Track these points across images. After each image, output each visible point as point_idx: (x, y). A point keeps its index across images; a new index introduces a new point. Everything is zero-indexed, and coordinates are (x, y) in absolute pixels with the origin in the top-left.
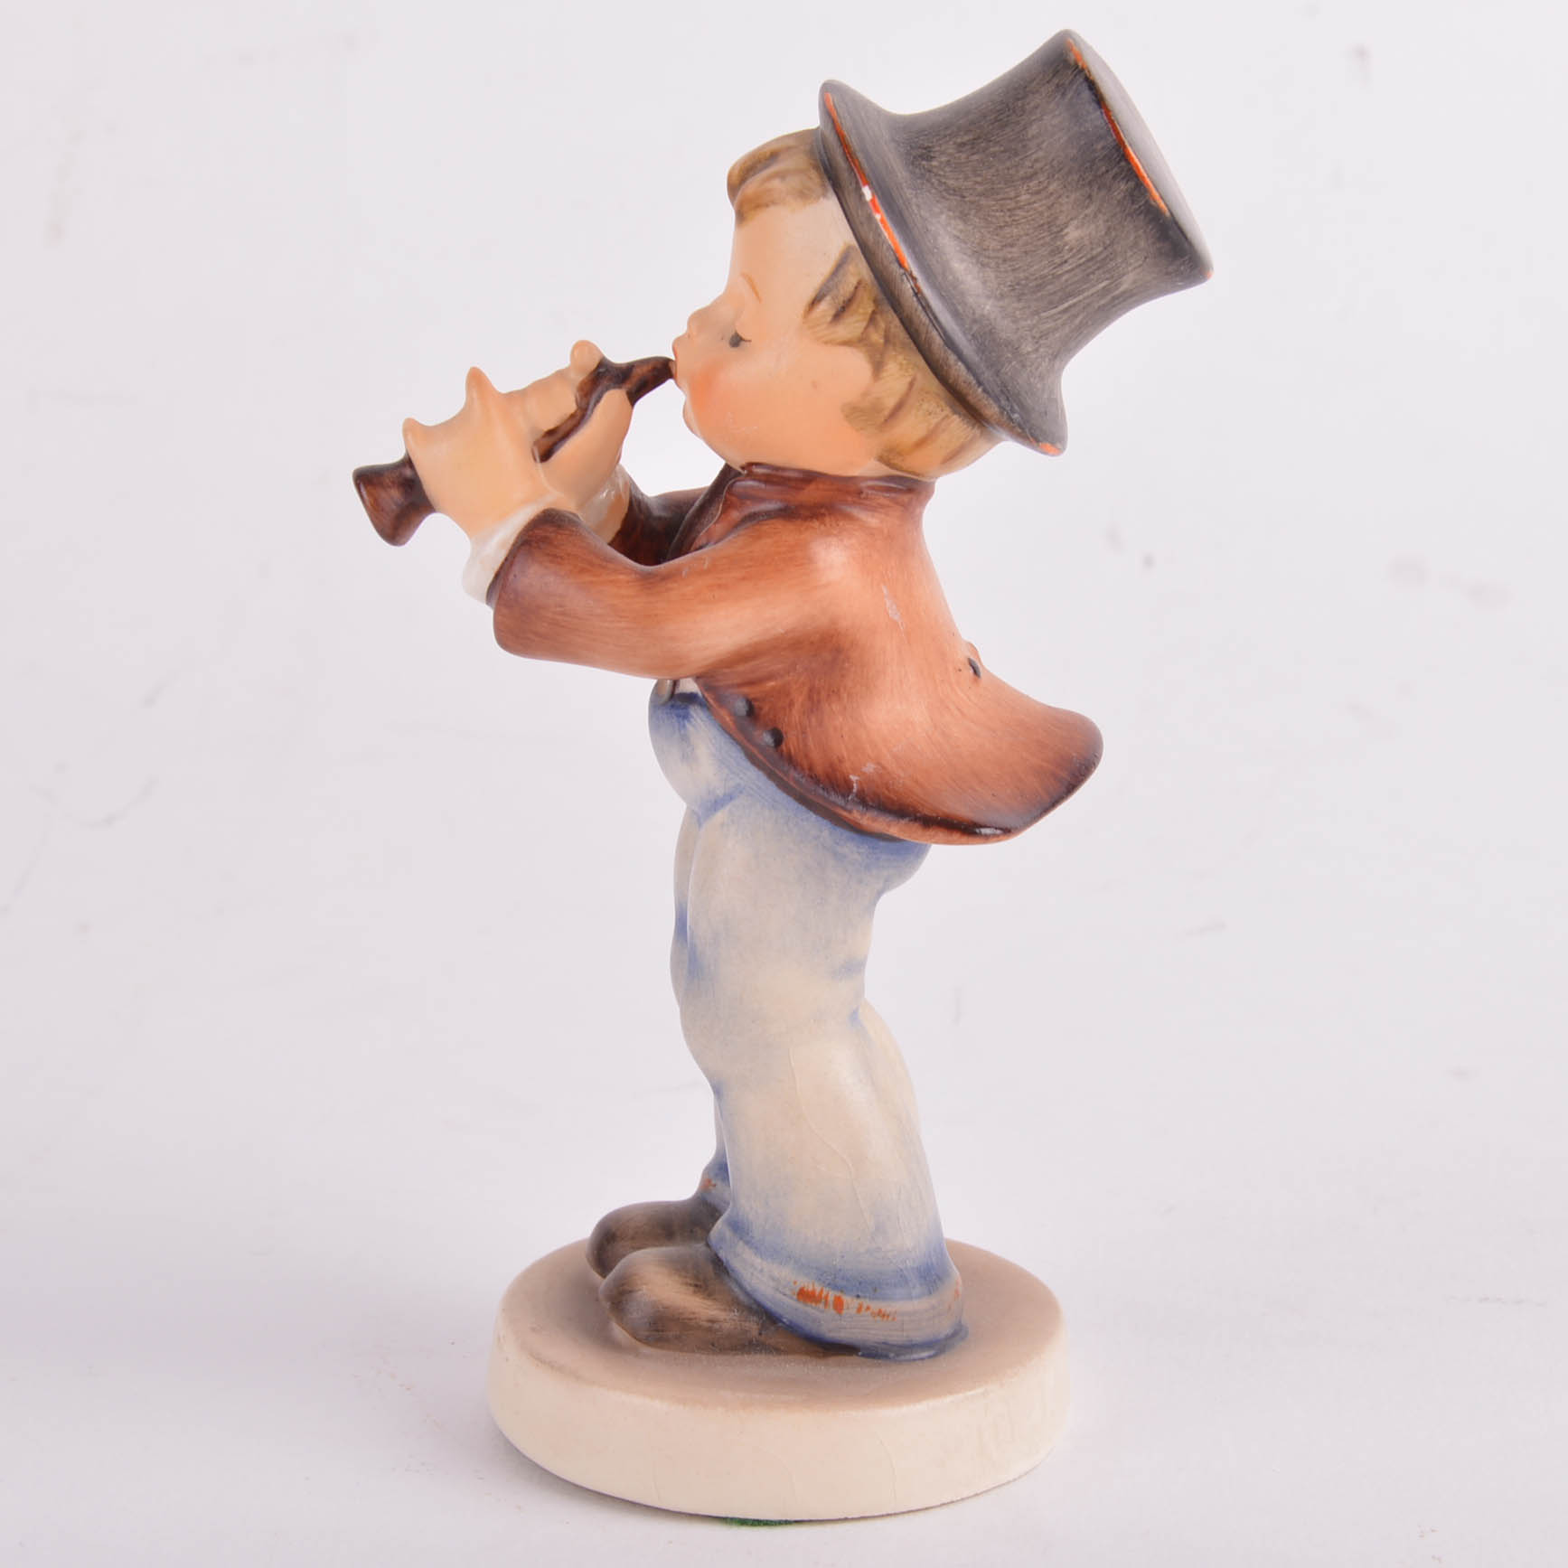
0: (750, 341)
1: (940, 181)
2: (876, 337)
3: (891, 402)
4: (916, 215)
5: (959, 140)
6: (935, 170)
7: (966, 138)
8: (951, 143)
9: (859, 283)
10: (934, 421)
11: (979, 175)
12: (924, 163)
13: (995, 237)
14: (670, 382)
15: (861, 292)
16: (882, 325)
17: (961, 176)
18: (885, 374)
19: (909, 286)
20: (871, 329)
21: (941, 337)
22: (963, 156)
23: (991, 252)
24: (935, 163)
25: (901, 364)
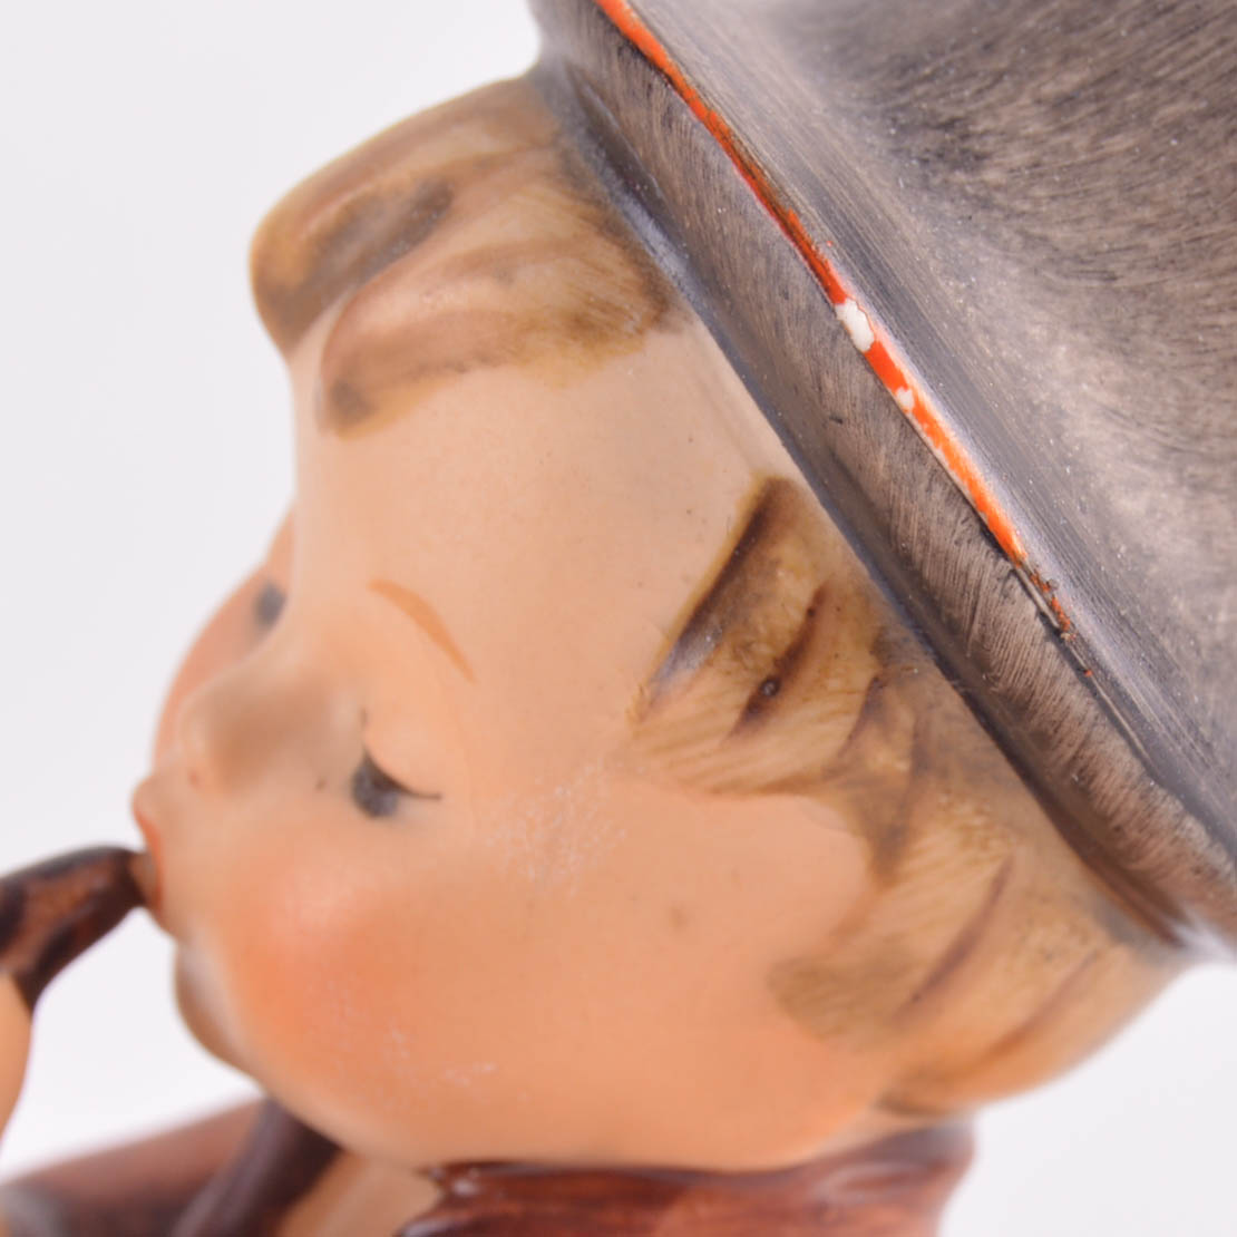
0: (436, 797)
1: (1027, 236)
2: (887, 758)
3: (931, 944)
4: (991, 362)
5: (1049, 89)
6: (999, 198)
7: (1071, 79)
8: (1025, 100)
9: (820, 597)
10: (1056, 975)
11: (1145, 201)
12: (960, 176)
13: (1223, 394)
14: (137, 924)
15: (827, 624)
16: (905, 718)
17: (1085, 211)
18: (911, 865)
19: (1032, 610)
20: (871, 736)
21: (1136, 753)
22: (1080, 141)
23: (1215, 442)
24: (992, 175)
25: (967, 830)
